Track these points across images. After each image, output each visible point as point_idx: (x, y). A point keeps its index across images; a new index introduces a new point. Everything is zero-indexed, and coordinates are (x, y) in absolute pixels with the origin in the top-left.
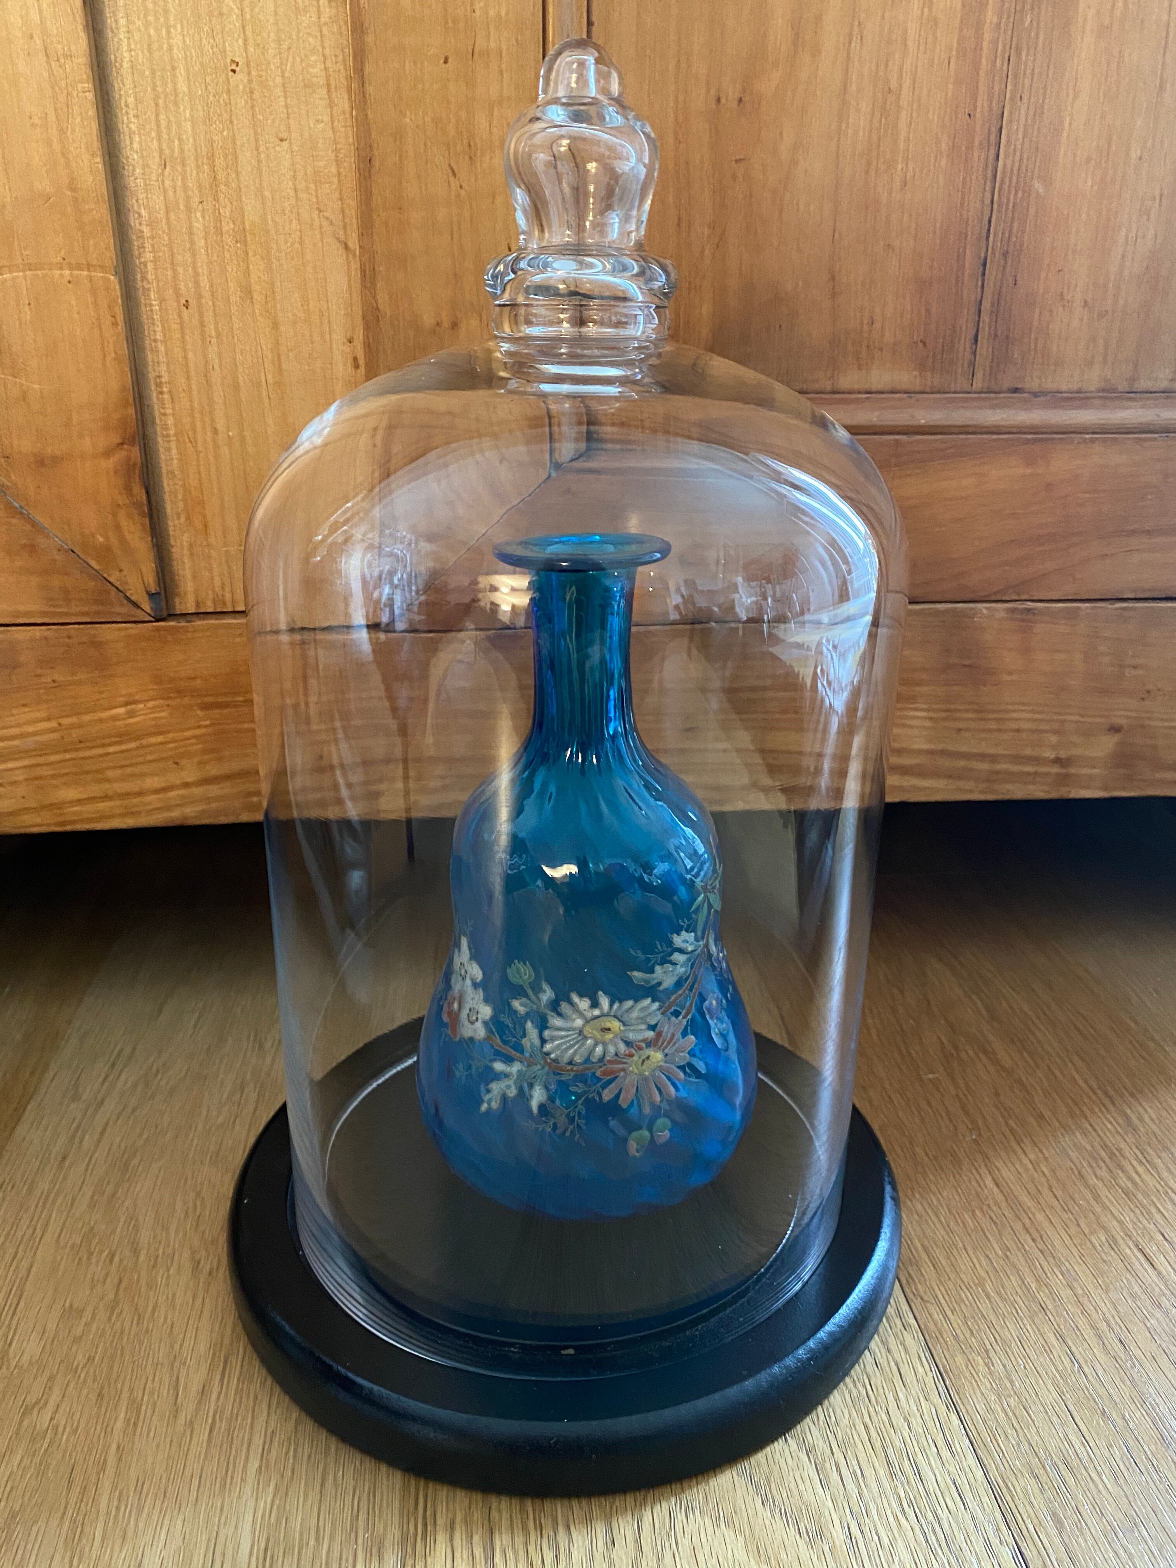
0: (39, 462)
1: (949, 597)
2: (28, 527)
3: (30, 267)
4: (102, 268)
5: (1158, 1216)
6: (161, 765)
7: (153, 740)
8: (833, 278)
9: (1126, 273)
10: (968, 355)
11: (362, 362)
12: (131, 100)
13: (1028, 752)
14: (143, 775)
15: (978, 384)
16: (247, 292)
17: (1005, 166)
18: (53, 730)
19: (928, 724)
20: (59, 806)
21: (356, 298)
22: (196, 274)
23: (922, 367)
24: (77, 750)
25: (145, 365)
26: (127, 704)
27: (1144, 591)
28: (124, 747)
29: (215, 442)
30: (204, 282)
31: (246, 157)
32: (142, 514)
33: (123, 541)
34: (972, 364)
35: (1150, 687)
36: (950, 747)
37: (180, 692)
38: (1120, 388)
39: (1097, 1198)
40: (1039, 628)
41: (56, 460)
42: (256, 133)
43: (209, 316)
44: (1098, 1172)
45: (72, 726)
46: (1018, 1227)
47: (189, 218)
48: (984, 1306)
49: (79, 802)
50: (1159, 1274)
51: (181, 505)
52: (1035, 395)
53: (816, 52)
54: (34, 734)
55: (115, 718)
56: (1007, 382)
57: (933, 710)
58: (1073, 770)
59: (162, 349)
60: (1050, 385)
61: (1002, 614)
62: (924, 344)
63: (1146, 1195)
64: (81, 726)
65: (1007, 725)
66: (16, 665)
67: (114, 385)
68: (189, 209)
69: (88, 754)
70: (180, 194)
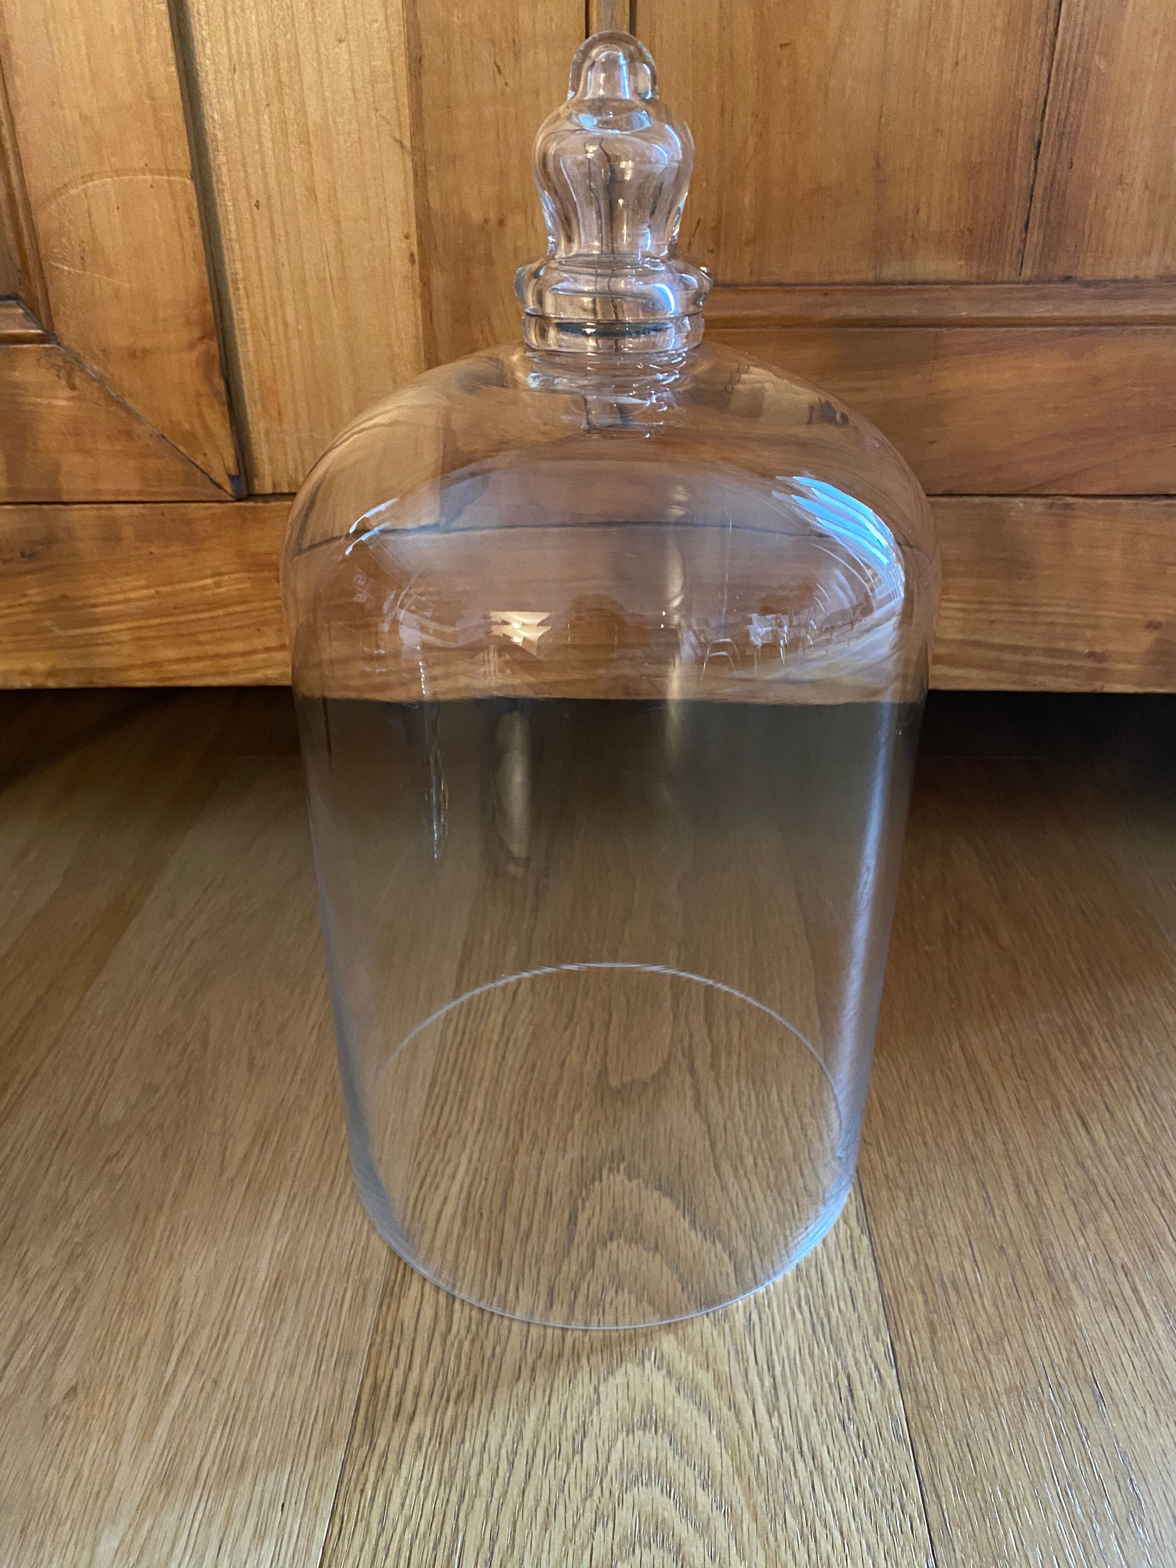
0: (132, 354)
1: (985, 490)
2: (124, 414)
3: (117, 172)
4: (180, 172)
5: (1107, 1089)
6: (244, 631)
7: (238, 609)
8: (878, 165)
10: (1017, 243)
11: (417, 258)
13: (1062, 645)
14: (230, 640)
15: (1027, 273)
16: (311, 191)
17: (1063, 41)
18: (151, 597)
19: (961, 615)
20: (162, 663)
21: (411, 193)
22: (265, 175)
23: (969, 256)
24: (171, 615)
25: (221, 262)
26: (213, 575)
28: (213, 614)
29: (286, 334)
30: (272, 182)
31: (308, 59)
32: (223, 404)
33: (206, 428)
34: (1022, 252)
36: (982, 638)
37: (261, 567)
39: (1055, 1070)
40: (1077, 523)
41: (146, 352)
42: (316, 36)
43: (277, 217)
44: (1063, 1045)
45: (168, 594)
46: (972, 1089)
47: (258, 121)
48: (920, 1152)
49: (176, 661)
50: (1092, 1139)
51: (257, 394)
52: (1087, 284)
54: (137, 599)
55: (204, 588)
56: (1059, 270)
57: (966, 602)
58: (1105, 665)
59: (236, 246)
60: (1104, 272)
61: (1040, 509)
62: (970, 231)
63: (1102, 1070)
64: (175, 594)
65: (1041, 619)
66: (118, 539)
67: (193, 283)
68: (257, 112)
69: (182, 618)
70: (249, 98)
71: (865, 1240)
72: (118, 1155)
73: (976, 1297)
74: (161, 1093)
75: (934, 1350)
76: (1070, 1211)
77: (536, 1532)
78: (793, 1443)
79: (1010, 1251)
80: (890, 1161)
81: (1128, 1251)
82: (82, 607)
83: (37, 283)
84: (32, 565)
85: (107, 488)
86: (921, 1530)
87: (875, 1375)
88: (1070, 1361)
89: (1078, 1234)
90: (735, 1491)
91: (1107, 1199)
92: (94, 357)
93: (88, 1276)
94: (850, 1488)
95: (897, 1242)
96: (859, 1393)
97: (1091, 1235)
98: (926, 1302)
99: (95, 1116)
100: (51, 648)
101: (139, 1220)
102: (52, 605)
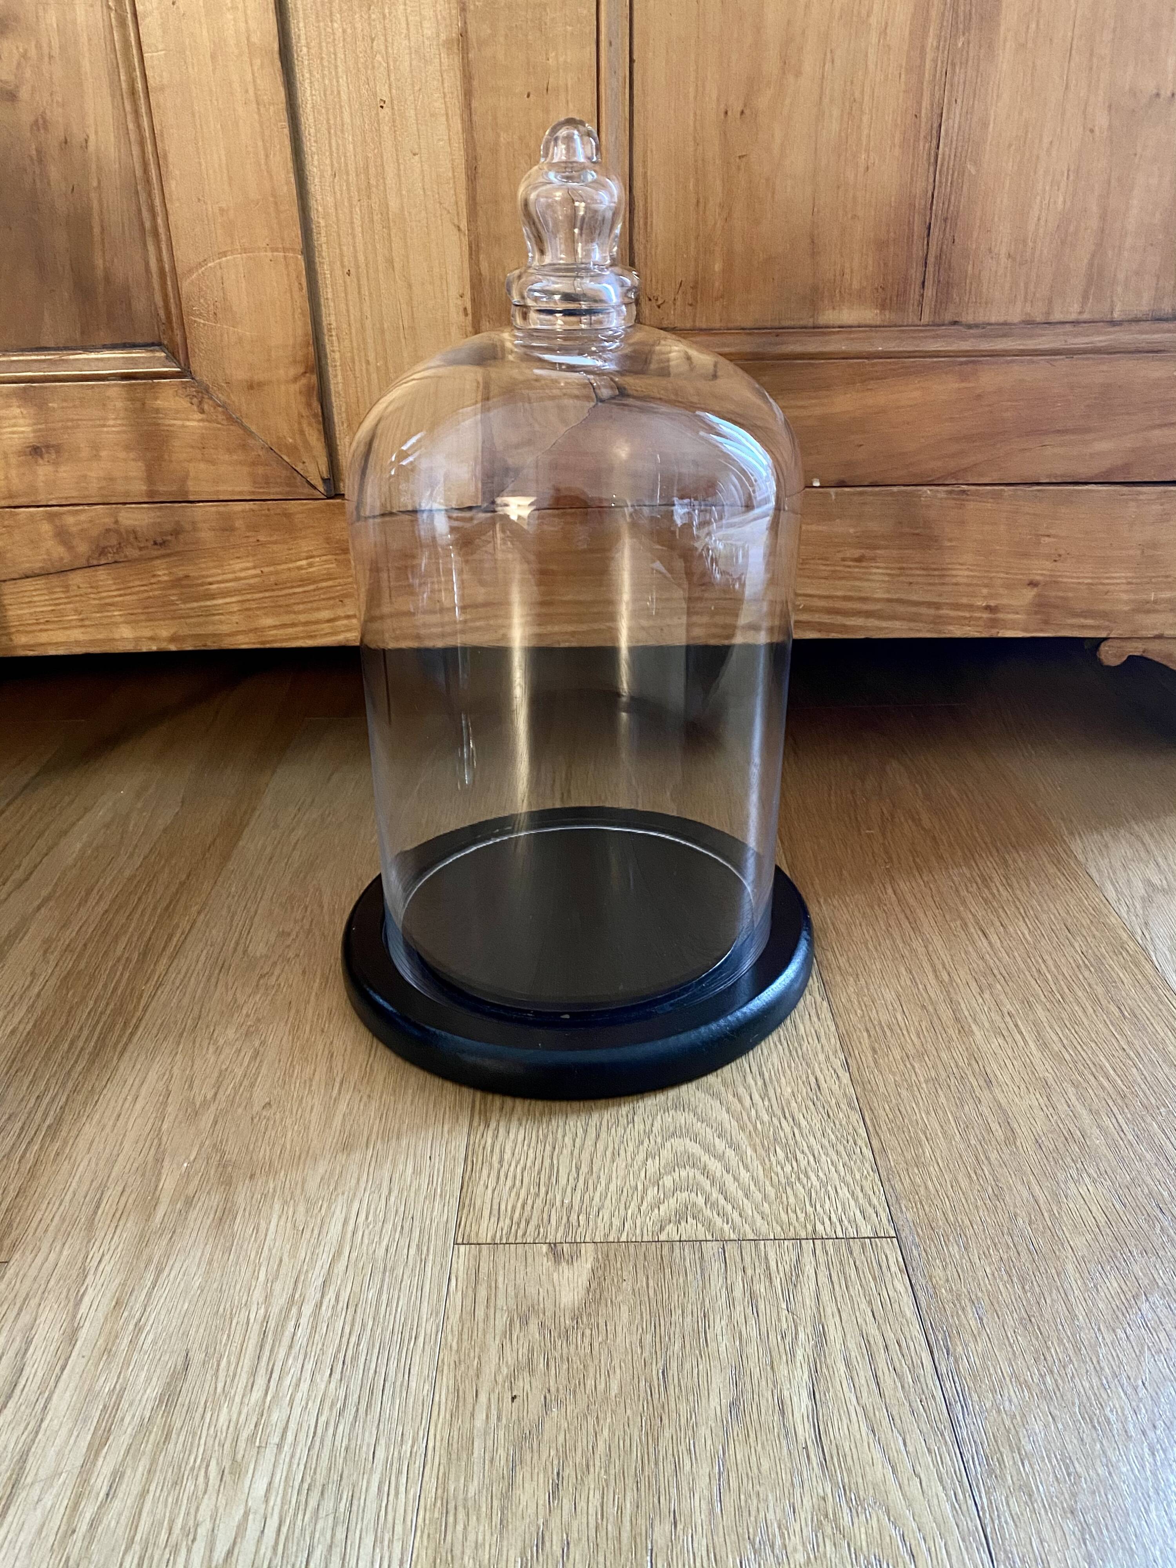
0: (252, 386)
1: (901, 482)
2: (241, 432)
3: (245, 250)
4: (293, 250)
5: (1002, 913)
6: (332, 602)
7: (324, 584)
8: (813, 241)
9: (1041, 231)
10: (917, 297)
11: (469, 311)
12: (312, 131)
13: (964, 600)
14: (318, 609)
15: (926, 319)
16: (390, 262)
17: (943, 155)
18: (257, 576)
19: (886, 578)
20: (263, 629)
21: (466, 265)
22: (355, 251)
23: (883, 307)
24: (273, 590)
25: (321, 316)
26: (307, 558)
27: (1056, 477)
28: (306, 589)
29: (367, 370)
30: (361, 258)
31: (390, 167)
32: (318, 422)
33: (306, 442)
34: (920, 304)
35: (1062, 552)
36: (903, 596)
37: (340, 551)
38: (1038, 320)
39: (964, 902)
40: (971, 505)
41: (260, 384)
42: (397, 150)
43: (364, 281)
44: (971, 889)
45: (271, 573)
46: (902, 916)
47: (351, 212)
48: (864, 953)
49: (275, 627)
50: (990, 943)
51: (344, 415)
52: (970, 327)
53: (798, 74)
54: (245, 578)
55: (300, 568)
56: (948, 317)
57: (891, 569)
58: (1000, 616)
59: (331, 304)
60: (981, 318)
61: (943, 495)
62: (883, 289)
63: (998, 901)
64: (277, 573)
65: (947, 580)
66: (232, 529)
67: (300, 332)
68: (351, 206)
69: (280, 593)
70: (345, 195)
71: (825, 1004)
72: (269, 974)
73: (905, 1032)
74: (293, 936)
75: (876, 1062)
76: (973, 985)
77: (607, 1164)
78: (779, 1113)
79: (931, 1008)
80: (842, 961)
81: (1012, 1004)
82: (202, 585)
83: (178, 332)
84: (162, 552)
85: (226, 489)
86: (868, 1153)
87: (835, 1076)
88: (969, 1064)
89: (978, 997)
90: (742, 1139)
91: (999, 976)
92: (220, 388)
93: (263, 1043)
94: (819, 1135)
95: (848, 1006)
96: (823, 1085)
97: (987, 995)
98: (870, 1036)
99: (245, 952)
100: (173, 618)
101: (293, 1011)
102: (177, 583)
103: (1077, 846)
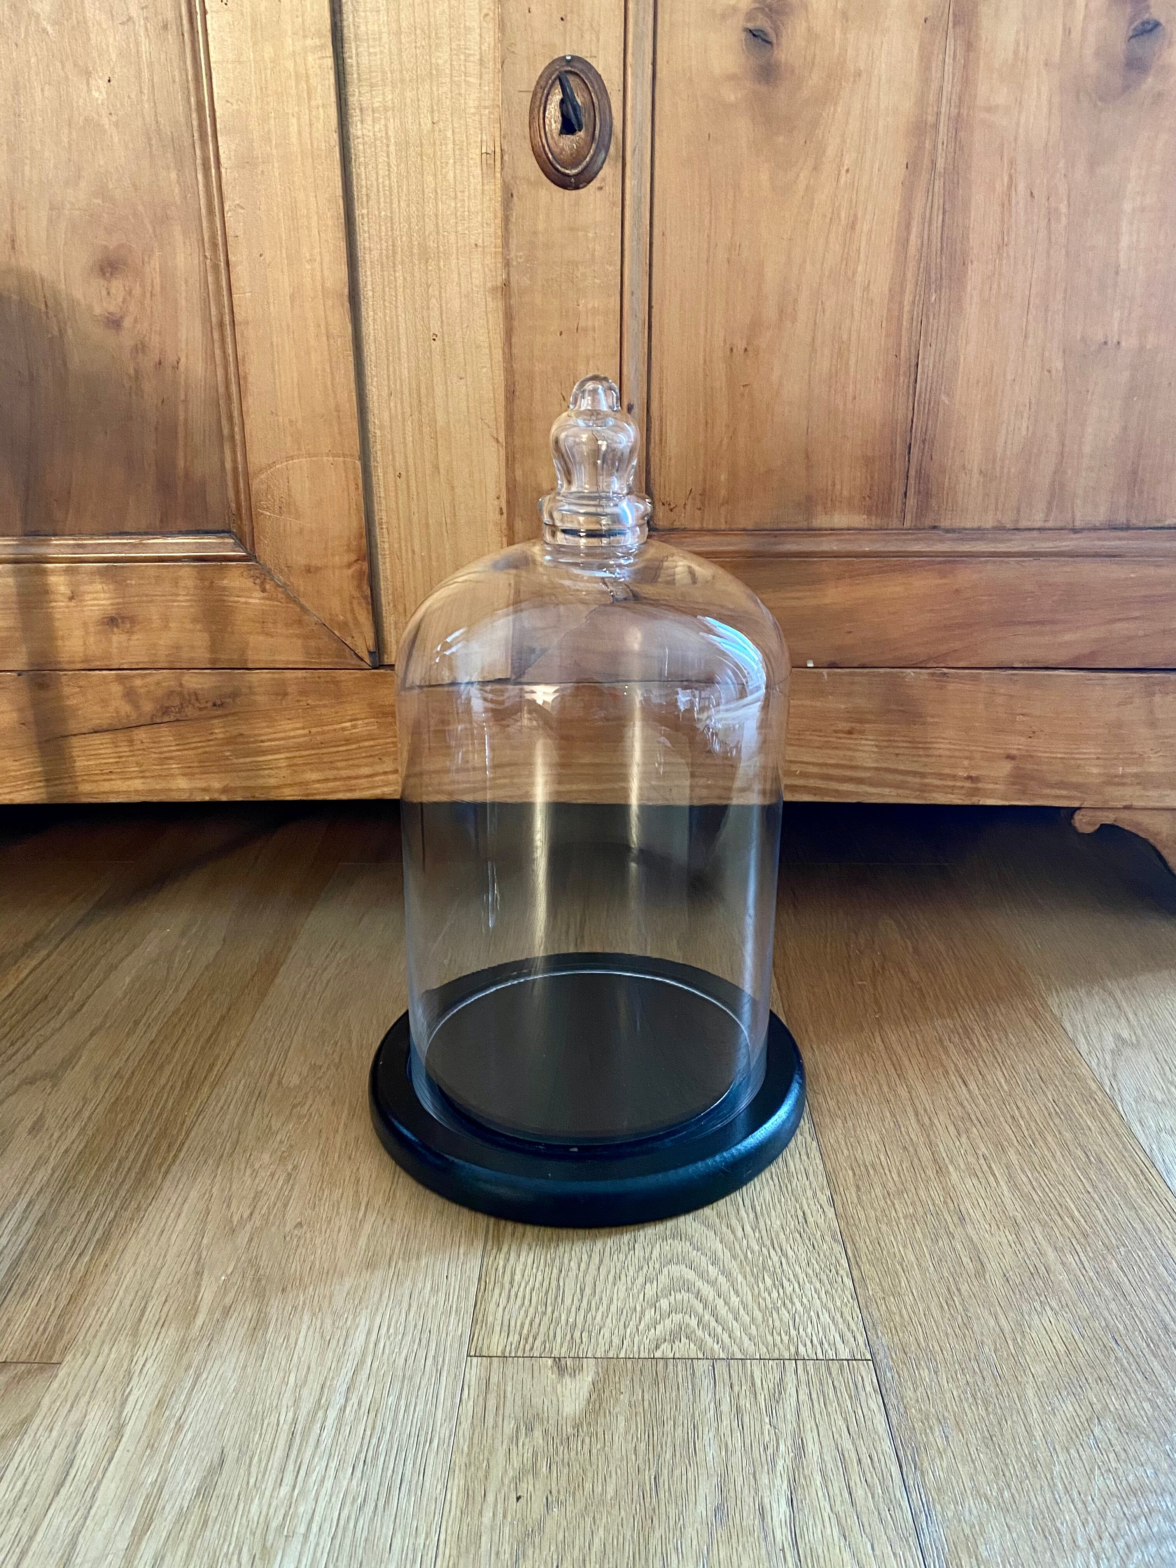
0: (309, 570)
1: (887, 664)
2: (298, 609)
3: (309, 455)
4: (352, 455)
5: (981, 1063)
6: (371, 760)
7: (366, 744)
8: (807, 457)
9: (1008, 453)
10: (900, 505)
11: (505, 511)
12: (373, 358)
13: (947, 771)
14: (359, 766)
15: (907, 524)
16: (436, 468)
17: (921, 384)
18: (304, 736)
19: (875, 749)
20: (307, 783)
21: (503, 471)
22: (406, 458)
23: (869, 513)
24: (319, 748)
25: (373, 512)
26: (351, 721)
27: (1028, 662)
28: (349, 747)
29: (413, 558)
30: (411, 461)
31: (439, 390)
32: (367, 603)
33: (355, 619)
34: (903, 511)
35: (1035, 729)
36: (891, 766)
37: (385, 714)
38: (1008, 526)
39: (946, 1052)
40: (951, 687)
41: (318, 569)
42: (446, 376)
43: (413, 483)
44: (953, 1039)
45: (318, 733)
46: (888, 1063)
47: (404, 425)
48: (852, 1098)
49: (319, 781)
50: (969, 1090)
52: (947, 531)
53: (794, 321)
54: (294, 737)
55: (343, 729)
56: (928, 522)
57: (878, 740)
58: (980, 785)
59: (384, 502)
60: (957, 523)
61: (925, 677)
62: (870, 497)
63: (978, 1051)
64: (323, 733)
65: (931, 752)
66: (286, 694)
67: (355, 524)
68: (404, 420)
69: (325, 751)
70: (399, 410)
71: (815, 1143)
72: (302, 1104)
73: (887, 1172)
74: (324, 1069)
75: (858, 1197)
76: (952, 1129)
77: (609, 1287)
78: (768, 1243)
79: (911, 1149)
80: (832, 1103)
81: (987, 1148)
82: (255, 742)
83: (246, 522)
84: (219, 712)
85: (282, 659)
86: (848, 1282)
87: (821, 1211)
88: (945, 1202)
89: (955, 1139)
90: (734, 1266)
91: (976, 1122)
92: (281, 571)
93: (295, 1168)
94: (804, 1264)
95: (836, 1146)
96: (810, 1220)
97: (964, 1139)
98: (854, 1174)
99: (280, 1083)
100: (226, 772)
101: (324, 1138)
102: (230, 741)
103: (1053, 1001)
